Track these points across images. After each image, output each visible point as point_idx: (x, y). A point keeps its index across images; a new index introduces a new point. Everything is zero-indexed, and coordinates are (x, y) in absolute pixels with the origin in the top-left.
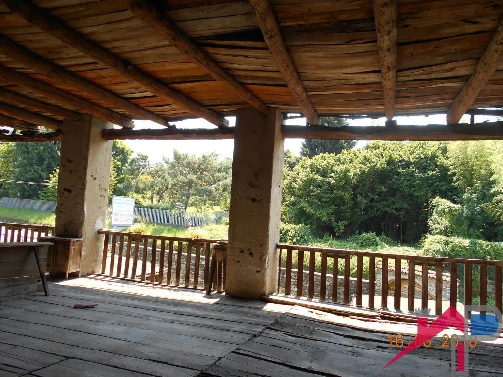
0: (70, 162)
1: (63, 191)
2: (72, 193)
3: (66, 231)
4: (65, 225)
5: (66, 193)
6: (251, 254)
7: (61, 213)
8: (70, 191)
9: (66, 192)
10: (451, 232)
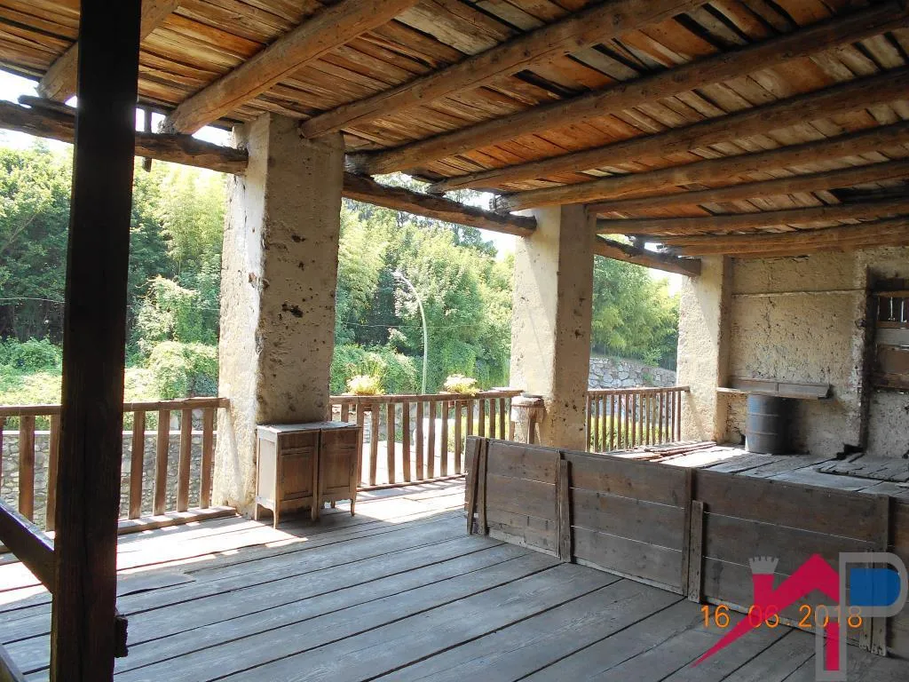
0: (296, 239)
1: (279, 311)
2: (306, 317)
3: (292, 408)
4: (289, 396)
5: (288, 316)
6: (575, 407)
7: (277, 367)
8: (297, 312)
9: (289, 313)
10: (180, 334)
